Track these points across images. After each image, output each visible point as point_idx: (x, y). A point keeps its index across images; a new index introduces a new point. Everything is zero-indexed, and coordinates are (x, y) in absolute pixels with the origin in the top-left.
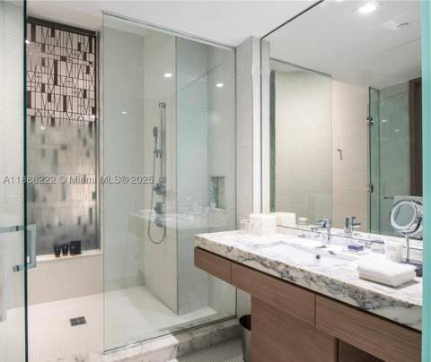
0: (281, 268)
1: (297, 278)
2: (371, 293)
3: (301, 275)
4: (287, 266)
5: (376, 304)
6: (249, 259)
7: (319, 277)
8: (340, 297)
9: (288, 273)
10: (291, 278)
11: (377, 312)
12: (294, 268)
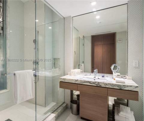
0: (97, 83)
1: (102, 85)
2: (123, 85)
3: (103, 84)
4: (98, 82)
5: (124, 87)
6: (85, 82)
7: (109, 84)
8: (115, 88)
9: (99, 84)
10: (100, 85)
11: (124, 89)
12: (101, 83)
